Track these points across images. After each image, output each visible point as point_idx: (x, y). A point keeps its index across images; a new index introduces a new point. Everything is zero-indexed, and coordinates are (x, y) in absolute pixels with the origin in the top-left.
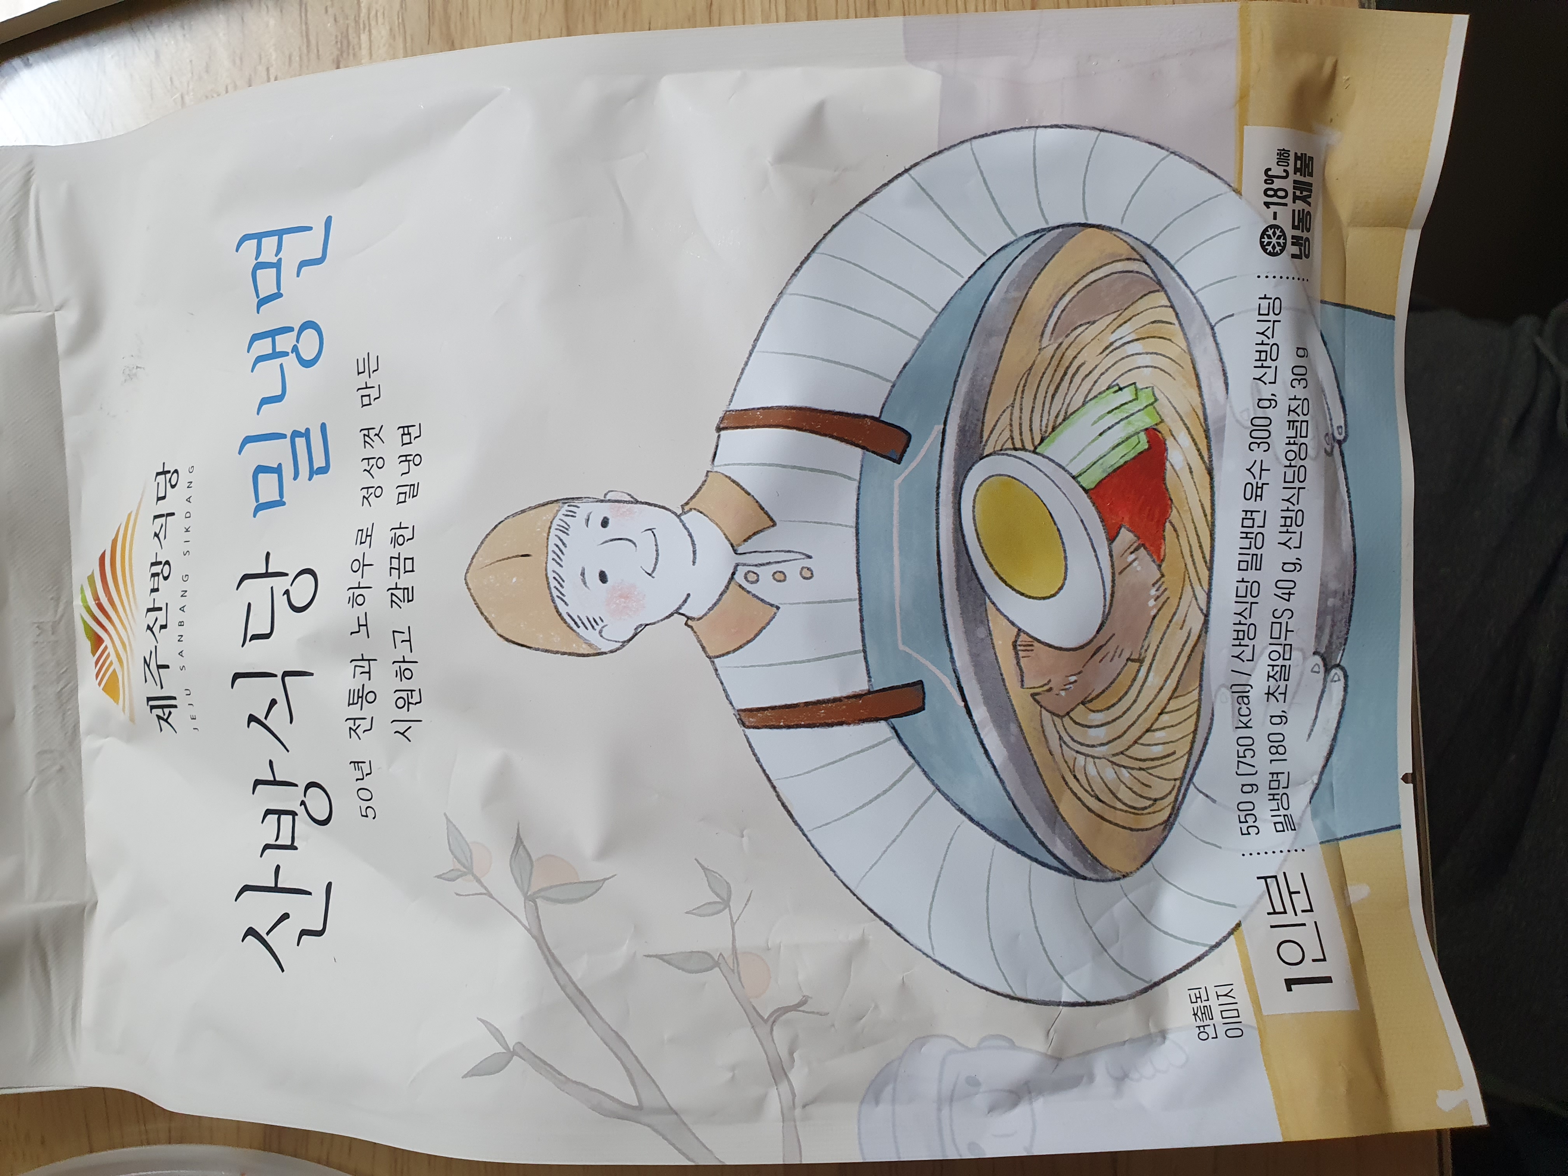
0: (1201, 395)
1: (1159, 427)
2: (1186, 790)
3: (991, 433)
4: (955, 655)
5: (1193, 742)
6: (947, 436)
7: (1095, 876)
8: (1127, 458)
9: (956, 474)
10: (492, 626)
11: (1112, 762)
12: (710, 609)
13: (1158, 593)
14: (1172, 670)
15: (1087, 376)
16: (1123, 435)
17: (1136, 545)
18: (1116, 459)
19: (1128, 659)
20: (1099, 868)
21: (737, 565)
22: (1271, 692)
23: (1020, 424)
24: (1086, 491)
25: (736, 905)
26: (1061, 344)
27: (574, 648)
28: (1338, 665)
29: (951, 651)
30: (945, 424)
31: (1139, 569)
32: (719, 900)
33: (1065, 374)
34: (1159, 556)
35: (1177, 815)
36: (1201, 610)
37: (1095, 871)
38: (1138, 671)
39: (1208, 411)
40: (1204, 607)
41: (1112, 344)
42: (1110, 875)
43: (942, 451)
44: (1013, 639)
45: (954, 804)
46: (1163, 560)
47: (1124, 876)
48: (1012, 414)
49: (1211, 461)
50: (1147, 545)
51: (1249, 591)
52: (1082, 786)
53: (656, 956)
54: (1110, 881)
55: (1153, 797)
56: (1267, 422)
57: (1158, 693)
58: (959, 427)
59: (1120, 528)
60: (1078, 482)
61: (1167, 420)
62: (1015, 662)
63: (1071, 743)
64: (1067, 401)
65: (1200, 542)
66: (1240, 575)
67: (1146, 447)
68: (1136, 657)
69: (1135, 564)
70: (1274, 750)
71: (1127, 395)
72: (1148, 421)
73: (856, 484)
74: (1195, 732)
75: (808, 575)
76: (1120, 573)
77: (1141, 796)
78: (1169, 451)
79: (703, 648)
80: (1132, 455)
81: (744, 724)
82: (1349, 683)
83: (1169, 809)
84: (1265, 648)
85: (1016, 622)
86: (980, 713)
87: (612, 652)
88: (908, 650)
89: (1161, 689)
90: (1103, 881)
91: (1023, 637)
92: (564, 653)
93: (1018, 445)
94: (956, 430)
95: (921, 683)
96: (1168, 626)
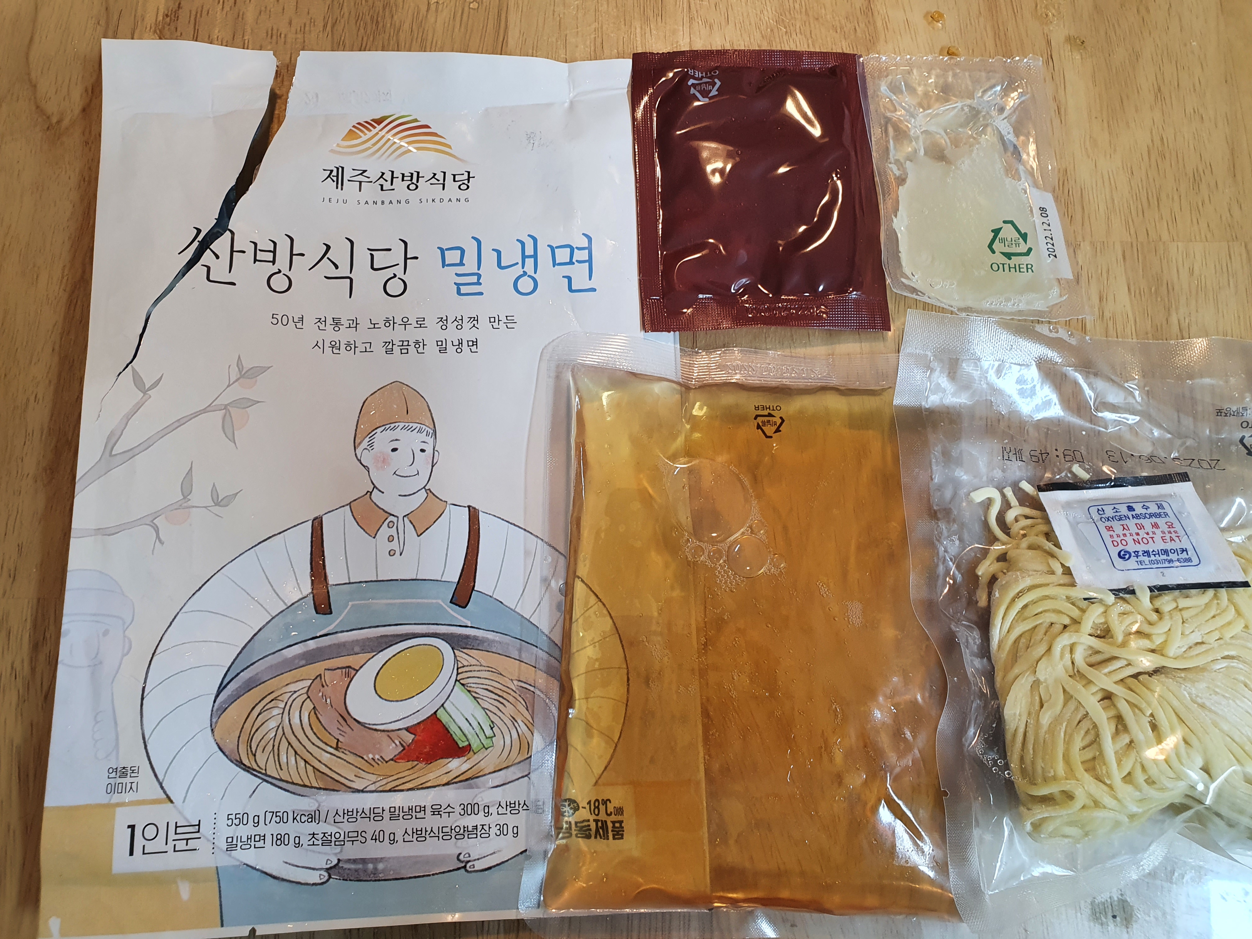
0: (490, 773)
1: (471, 753)
2: (259, 777)
3: (466, 654)
4: (345, 633)
5: (287, 782)
6: (464, 628)
7: (215, 709)
8: (454, 736)
9: (444, 634)
10: (372, 395)
11: (279, 726)
12: (375, 504)
13: (376, 760)
14: (330, 769)
15: (499, 709)
16: (466, 732)
17: (404, 744)
18: (453, 729)
19: (338, 740)
20: (219, 713)
21: (398, 517)
22: (315, 836)
23: (471, 671)
24: (435, 713)
25: (217, 509)
26: (515, 692)
27: (358, 436)
28: (330, 877)
29: (347, 631)
30: (471, 627)
31: (391, 747)
32: (220, 500)
33: (499, 696)
34: (397, 759)
35: (244, 770)
36: (366, 788)
37: (217, 710)
38: (331, 747)
39: (481, 778)
40: (367, 789)
41: (516, 721)
42: (214, 720)
43: (456, 626)
44: (353, 666)
45: (264, 626)
46: (395, 762)
47: (212, 730)
48: (476, 665)
49: (453, 783)
50: (404, 752)
51: (377, 815)
52: (267, 704)
53: (191, 467)
54: (211, 720)
55: (257, 754)
56: (476, 813)
57: (318, 760)
58: (469, 635)
59: (414, 734)
60: (440, 708)
61: (476, 756)
62: (340, 666)
63: (291, 699)
64: (484, 698)
65: (406, 783)
66: (387, 808)
67: (460, 746)
68: (339, 746)
69: (394, 745)
70: (279, 837)
71: (489, 732)
72: (474, 746)
73: (439, 579)
74: (293, 783)
75: (392, 553)
76: (388, 736)
77: (258, 746)
78: (458, 760)
79: (355, 500)
80: (456, 738)
81: (314, 519)
82: (318, 886)
83: (248, 764)
84: (342, 829)
85: (362, 669)
86: (312, 644)
87: (356, 454)
88: (349, 607)
89: (320, 761)
90: (211, 715)
91: (353, 672)
92: (356, 430)
93: (460, 671)
94: (468, 634)
95: (331, 613)
96: (357, 767)
